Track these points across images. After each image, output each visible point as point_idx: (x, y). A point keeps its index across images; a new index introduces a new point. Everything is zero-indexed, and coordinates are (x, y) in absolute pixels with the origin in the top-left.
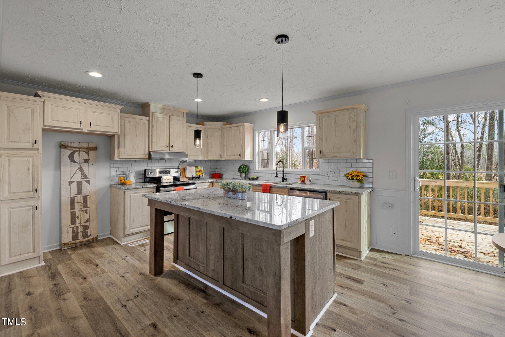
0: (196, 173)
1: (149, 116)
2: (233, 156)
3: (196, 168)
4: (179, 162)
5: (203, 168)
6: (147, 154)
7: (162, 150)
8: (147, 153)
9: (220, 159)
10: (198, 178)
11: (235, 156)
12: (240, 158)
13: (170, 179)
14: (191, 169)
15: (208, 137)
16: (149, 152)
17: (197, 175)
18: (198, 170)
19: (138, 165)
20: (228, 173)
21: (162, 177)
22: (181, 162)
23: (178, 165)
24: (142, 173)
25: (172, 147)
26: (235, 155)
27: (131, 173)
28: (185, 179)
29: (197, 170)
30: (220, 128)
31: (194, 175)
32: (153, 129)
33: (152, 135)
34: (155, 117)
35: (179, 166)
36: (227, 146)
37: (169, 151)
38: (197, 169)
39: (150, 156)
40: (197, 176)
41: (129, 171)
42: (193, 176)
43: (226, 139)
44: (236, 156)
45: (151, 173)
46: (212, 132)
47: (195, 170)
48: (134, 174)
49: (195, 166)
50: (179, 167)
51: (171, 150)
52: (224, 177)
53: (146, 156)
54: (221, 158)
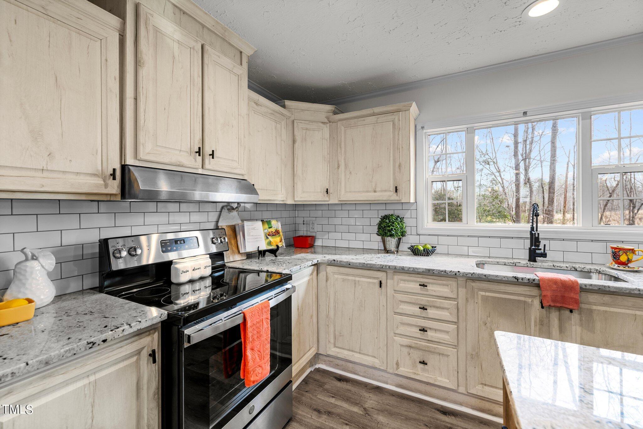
0: (268, 240)
1: (122, 15)
2: (368, 192)
3: (266, 226)
4: (219, 209)
5: (280, 224)
6: (113, 175)
7: (179, 166)
8: (114, 170)
9: (325, 201)
10: (273, 252)
11: (375, 192)
12: (394, 197)
13: (202, 268)
14: (254, 229)
15: (294, 142)
16: (124, 167)
17: (270, 243)
18: (273, 230)
19: (72, 222)
20: (331, 234)
21: (176, 263)
22: (223, 208)
23: (215, 219)
24: (93, 254)
25: (212, 155)
26: (377, 190)
27: (34, 258)
28: (238, 257)
29: (270, 230)
30: (326, 120)
31: (264, 246)
32: (143, 72)
33: (136, 99)
34: (151, 28)
35: (217, 222)
36: (346, 166)
37: (200, 171)
38: (270, 228)
39: (127, 183)
40: (270, 248)
41: (22, 251)
42: (260, 249)
43: (343, 149)
44: (382, 191)
45: (132, 252)
46: (307, 129)
47: (264, 230)
48: (50, 262)
49: (262, 221)
50: (220, 224)
51: (207, 166)
52: (318, 243)
53: (110, 181)
54: (327, 199)
